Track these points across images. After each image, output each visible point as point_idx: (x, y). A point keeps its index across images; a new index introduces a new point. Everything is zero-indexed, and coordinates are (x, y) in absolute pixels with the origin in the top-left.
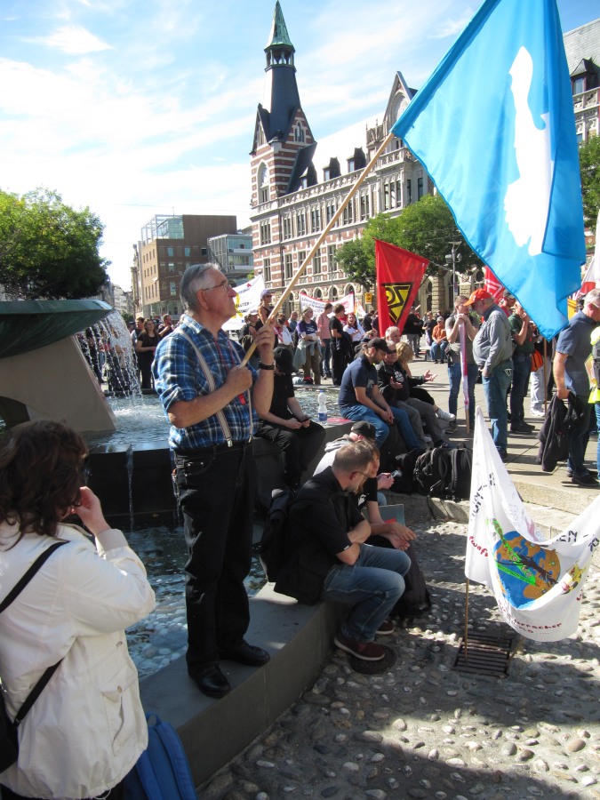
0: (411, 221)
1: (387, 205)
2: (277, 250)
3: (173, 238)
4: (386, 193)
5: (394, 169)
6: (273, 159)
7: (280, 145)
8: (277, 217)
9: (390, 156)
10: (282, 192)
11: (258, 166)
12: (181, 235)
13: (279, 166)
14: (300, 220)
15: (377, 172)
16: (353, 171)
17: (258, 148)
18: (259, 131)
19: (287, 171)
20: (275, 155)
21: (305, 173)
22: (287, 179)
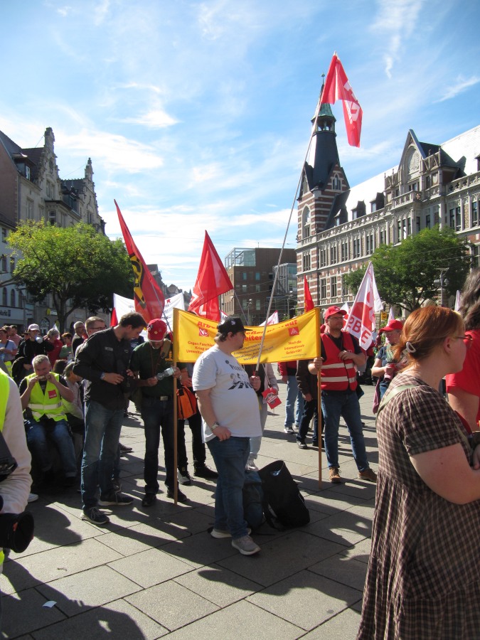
0: (407, 250)
1: (400, 238)
2: (314, 275)
3: (247, 265)
4: (399, 228)
5: (406, 208)
6: (314, 203)
7: (320, 192)
8: (315, 249)
9: (402, 197)
10: (320, 229)
11: (302, 209)
12: (253, 263)
13: (318, 209)
14: (333, 251)
15: (392, 211)
16: (375, 211)
17: (304, 195)
18: (305, 182)
19: (325, 213)
20: (316, 200)
21: (339, 213)
22: (324, 219)
